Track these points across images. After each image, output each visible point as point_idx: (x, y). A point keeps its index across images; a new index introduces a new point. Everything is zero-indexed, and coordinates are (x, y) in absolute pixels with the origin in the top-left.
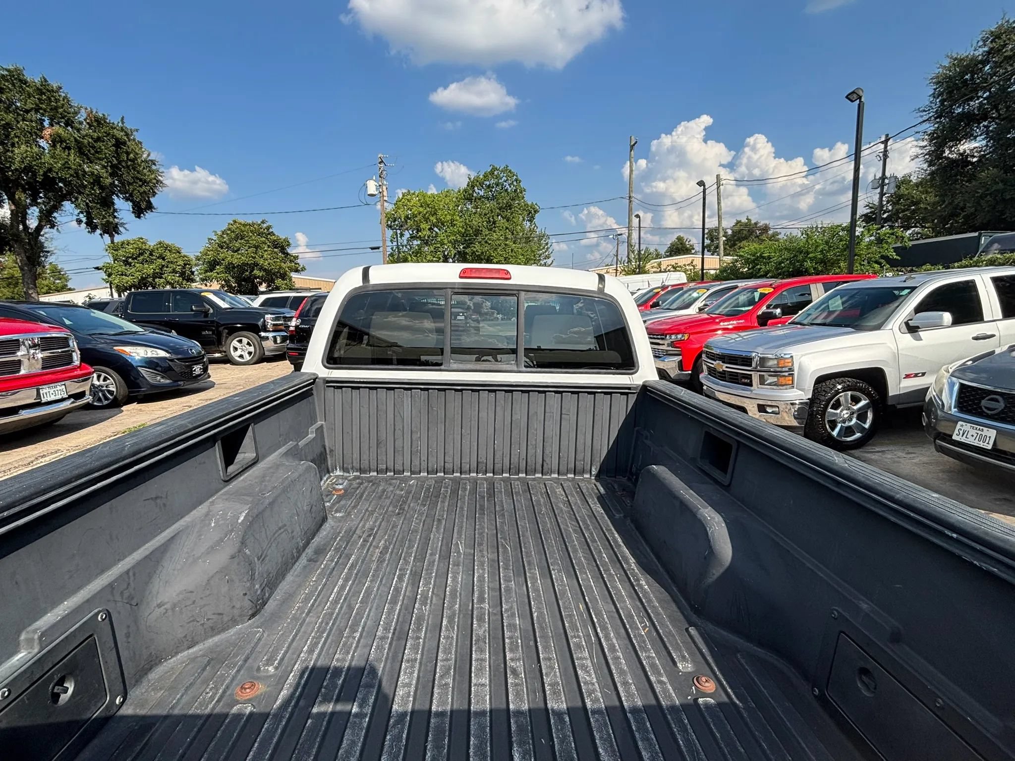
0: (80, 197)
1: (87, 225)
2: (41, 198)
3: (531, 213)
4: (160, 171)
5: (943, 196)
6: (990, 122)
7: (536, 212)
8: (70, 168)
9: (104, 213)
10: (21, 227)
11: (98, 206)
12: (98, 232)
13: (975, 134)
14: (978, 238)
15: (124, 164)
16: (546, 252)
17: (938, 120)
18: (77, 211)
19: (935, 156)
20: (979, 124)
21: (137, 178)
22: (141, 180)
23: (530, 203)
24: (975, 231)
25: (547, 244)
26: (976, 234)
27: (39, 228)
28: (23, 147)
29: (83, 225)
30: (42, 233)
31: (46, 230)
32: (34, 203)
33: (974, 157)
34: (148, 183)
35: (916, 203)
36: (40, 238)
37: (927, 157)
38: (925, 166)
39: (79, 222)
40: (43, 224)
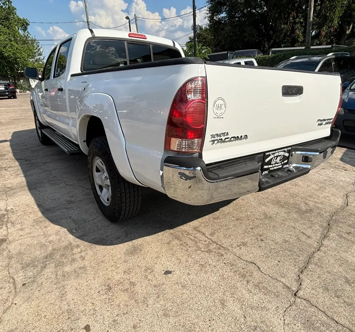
3: (25, 25)
5: (214, 36)
6: (226, 7)
7: (27, 24)
13: (223, 11)
14: (227, 54)
16: (38, 51)
17: (211, 2)
19: (211, 19)
20: (224, 7)
23: (22, 18)
24: (226, 51)
25: (38, 46)
26: (226, 52)
33: (223, 21)
35: (205, 39)
37: (209, 18)
38: (209, 22)
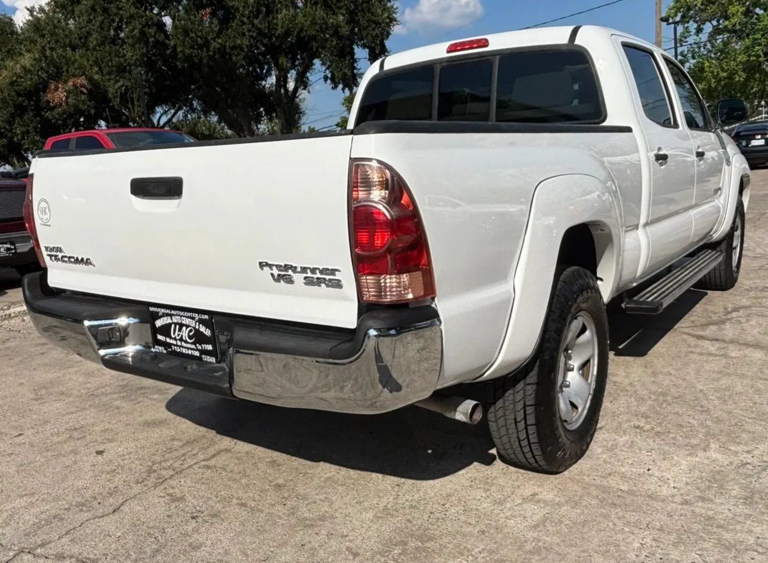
0: (323, 52)
1: (332, 81)
2: (298, 59)
4: (395, 7)
8: (316, 24)
9: (340, 65)
10: (283, 91)
11: (337, 59)
12: (341, 86)
15: (360, 8)
18: (324, 68)
21: (371, 21)
22: (374, 22)
27: (296, 89)
28: (284, 11)
29: (329, 81)
30: (297, 95)
31: (300, 91)
32: (293, 67)
34: (380, 24)
36: (296, 99)
39: (326, 78)
40: (298, 85)
